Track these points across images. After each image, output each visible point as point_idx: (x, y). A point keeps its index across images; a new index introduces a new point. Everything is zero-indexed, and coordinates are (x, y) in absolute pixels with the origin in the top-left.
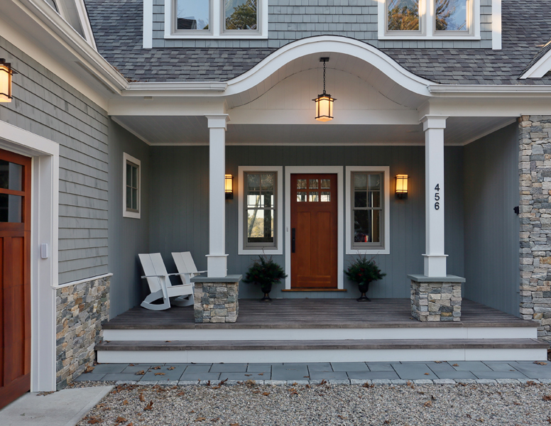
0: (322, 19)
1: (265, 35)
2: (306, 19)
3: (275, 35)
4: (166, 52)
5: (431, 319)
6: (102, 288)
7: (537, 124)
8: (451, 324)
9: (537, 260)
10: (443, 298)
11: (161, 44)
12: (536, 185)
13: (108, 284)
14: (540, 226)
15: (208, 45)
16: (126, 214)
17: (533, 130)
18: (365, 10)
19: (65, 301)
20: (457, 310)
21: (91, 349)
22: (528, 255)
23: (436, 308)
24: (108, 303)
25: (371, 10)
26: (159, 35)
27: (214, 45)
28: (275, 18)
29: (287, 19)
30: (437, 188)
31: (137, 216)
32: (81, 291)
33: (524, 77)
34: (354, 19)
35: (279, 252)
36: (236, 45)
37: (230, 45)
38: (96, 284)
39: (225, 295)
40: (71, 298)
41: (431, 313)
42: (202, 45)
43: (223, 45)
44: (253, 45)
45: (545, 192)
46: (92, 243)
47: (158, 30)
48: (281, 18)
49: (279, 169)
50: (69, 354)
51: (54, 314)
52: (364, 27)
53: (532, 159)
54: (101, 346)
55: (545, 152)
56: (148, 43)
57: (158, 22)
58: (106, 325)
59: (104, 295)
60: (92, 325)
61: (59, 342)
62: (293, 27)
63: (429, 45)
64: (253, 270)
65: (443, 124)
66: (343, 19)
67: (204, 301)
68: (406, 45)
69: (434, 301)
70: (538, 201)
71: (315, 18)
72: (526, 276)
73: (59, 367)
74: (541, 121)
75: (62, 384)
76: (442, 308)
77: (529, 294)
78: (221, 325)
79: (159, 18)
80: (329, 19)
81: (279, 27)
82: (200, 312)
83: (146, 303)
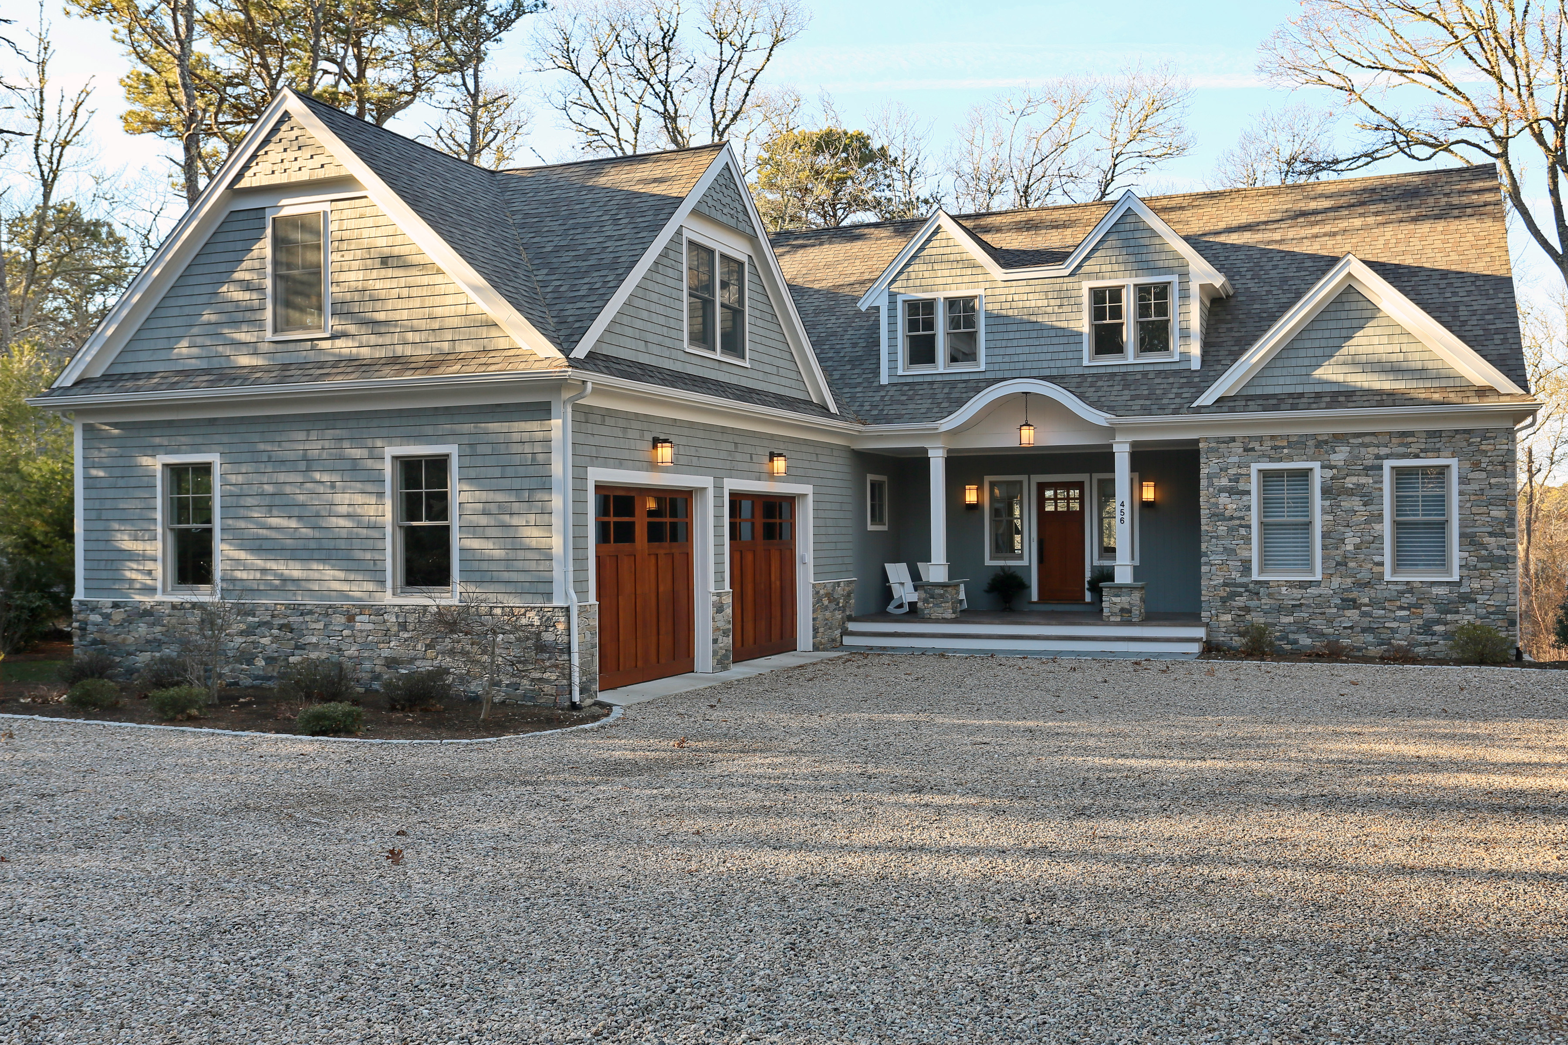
0: (1033, 350)
1: (983, 368)
2: (1019, 350)
3: (991, 367)
4: (898, 388)
5: (1112, 619)
6: (847, 589)
7: (1213, 445)
8: (1129, 623)
9: (1214, 568)
10: (1123, 601)
11: (895, 380)
12: (1213, 500)
13: (853, 586)
14: (1217, 537)
15: (934, 378)
16: (870, 527)
17: (1210, 450)
18: (1072, 340)
19: (818, 593)
20: (1136, 611)
21: (838, 633)
22: (1206, 564)
23: (1116, 609)
24: (852, 601)
25: (1077, 339)
26: (893, 372)
27: (939, 378)
28: (991, 352)
29: (1002, 351)
30: (1122, 505)
31: (885, 528)
32: (829, 587)
33: (1194, 405)
34: (1061, 348)
35: (1025, 562)
36: (958, 378)
37: (953, 378)
38: (842, 584)
39: (942, 596)
40: (822, 592)
41: (1113, 614)
42: (929, 379)
43: (947, 378)
44: (973, 377)
45: (1221, 507)
46: (838, 553)
47: (893, 368)
48: (997, 351)
49: (1024, 478)
50: (821, 630)
51: (811, 600)
52: (1070, 355)
53: (1210, 477)
54: (845, 632)
55: (1221, 470)
56: (884, 380)
57: (893, 361)
58: (850, 619)
59: (849, 595)
60: (839, 615)
61: (814, 619)
62: (1007, 359)
63: (1131, 369)
64: (993, 580)
65: (1127, 448)
66: (1051, 349)
67: (925, 601)
68: (1109, 370)
69: (1115, 604)
70: (1213, 515)
71: (1027, 350)
72: (1204, 582)
73: (814, 637)
74: (1218, 442)
75: (816, 648)
76: (1122, 610)
77: (1206, 598)
78: (937, 621)
79: (893, 357)
80: (1039, 349)
81: (995, 359)
82: (922, 610)
83: (891, 608)
